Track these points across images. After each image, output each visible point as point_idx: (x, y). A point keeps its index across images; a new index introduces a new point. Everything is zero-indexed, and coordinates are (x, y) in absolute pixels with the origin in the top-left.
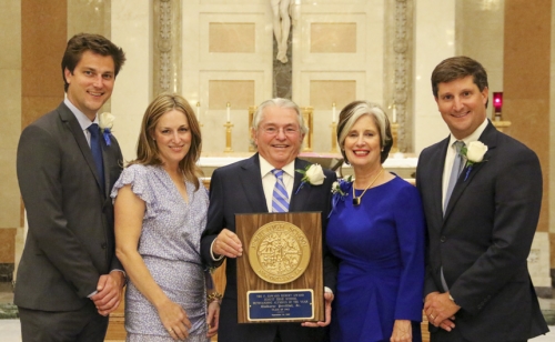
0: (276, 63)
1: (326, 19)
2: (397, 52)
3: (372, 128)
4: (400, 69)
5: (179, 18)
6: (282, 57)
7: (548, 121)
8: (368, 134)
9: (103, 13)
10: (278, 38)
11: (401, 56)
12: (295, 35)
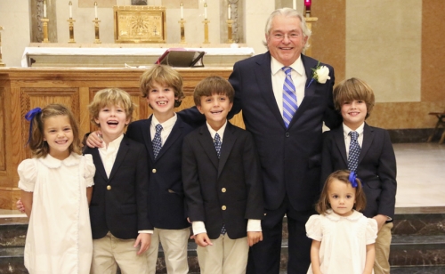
7: (344, 16)
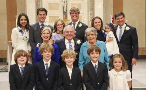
0: (64, 12)
1: (75, 2)
2: (91, 9)
3: (48, 32)
4: (91, 13)
5: (42, 2)
6: (65, 11)
8: (48, 33)
9: (24, 2)
10: (64, 7)
11: (91, 10)
12: (68, 6)
